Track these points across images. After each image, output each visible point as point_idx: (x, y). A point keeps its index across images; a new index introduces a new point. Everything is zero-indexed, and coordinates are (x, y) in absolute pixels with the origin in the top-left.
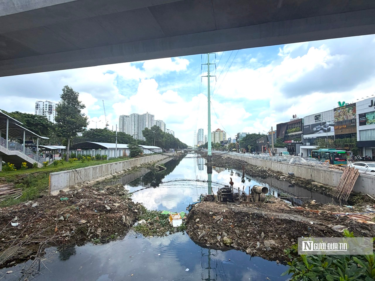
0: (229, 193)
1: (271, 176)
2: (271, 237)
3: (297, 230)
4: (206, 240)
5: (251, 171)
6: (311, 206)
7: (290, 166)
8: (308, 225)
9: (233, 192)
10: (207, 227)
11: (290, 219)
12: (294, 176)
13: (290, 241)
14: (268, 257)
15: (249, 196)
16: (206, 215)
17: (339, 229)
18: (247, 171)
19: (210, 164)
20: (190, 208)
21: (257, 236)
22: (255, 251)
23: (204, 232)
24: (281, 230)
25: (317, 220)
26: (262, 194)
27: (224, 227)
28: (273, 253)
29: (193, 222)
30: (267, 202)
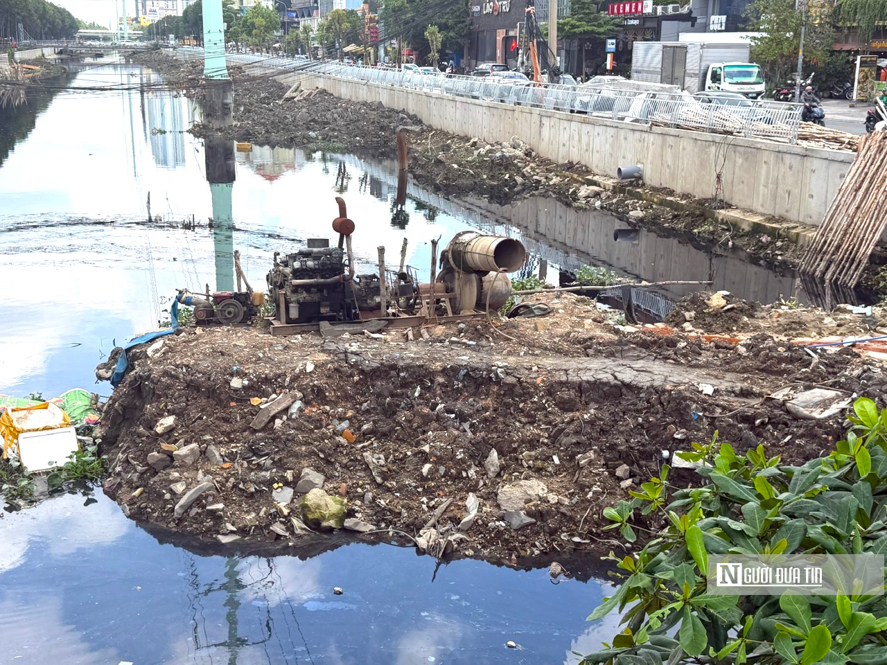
0: (329, 280)
1: (537, 189)
2: (529, 467)
3: (646, 425)
4: (216, 517)
5: (439, 162)
6: (708, 320)
7: (630, 135)
8: (691, 399)
9: (352, 272)
10: (217, 452)
11: (616, 378)
12: (644, 185)
13: (612, 474)
14: (514, 557)
15: (431, 289)
16: (211, 393)
17: (816, 405)
18: (422, 167)
19: (220, 130)
20: (119, 367)
21: (470, 467)
22: (458, 536)
23: (204, 481)
24: (577, 433)
25: (729, 376)
26: (493, 274)
27: (307, 443)
28: (538, 533)
29: (140, 436)
30: (514, 314)
